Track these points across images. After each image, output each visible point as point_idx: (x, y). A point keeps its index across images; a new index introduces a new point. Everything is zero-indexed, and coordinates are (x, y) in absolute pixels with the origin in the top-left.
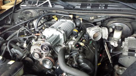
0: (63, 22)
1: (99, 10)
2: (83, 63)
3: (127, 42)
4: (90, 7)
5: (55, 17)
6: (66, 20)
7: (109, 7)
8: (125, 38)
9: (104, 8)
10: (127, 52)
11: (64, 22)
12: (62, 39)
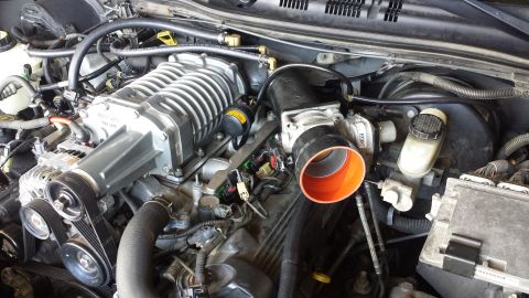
0: (187, 67)
1: (358, 23)
2: (232, 286)
3: (455, 202)
4: (323, 8)
5: (167, 37)
6: (203, 59)
7: (406, 13)
8: (450, 181)
9: (381, 16)
10: (441, 252)
11: (193, 68)
12: (161, 153)
